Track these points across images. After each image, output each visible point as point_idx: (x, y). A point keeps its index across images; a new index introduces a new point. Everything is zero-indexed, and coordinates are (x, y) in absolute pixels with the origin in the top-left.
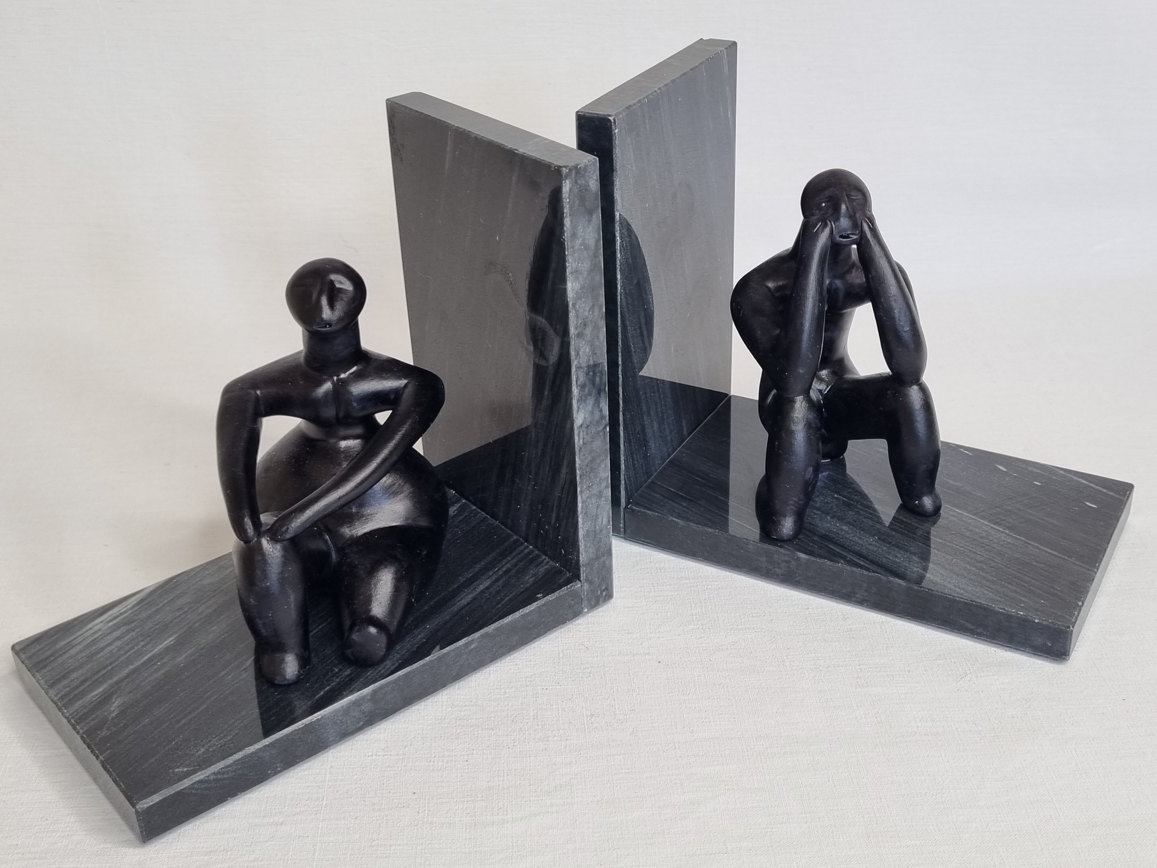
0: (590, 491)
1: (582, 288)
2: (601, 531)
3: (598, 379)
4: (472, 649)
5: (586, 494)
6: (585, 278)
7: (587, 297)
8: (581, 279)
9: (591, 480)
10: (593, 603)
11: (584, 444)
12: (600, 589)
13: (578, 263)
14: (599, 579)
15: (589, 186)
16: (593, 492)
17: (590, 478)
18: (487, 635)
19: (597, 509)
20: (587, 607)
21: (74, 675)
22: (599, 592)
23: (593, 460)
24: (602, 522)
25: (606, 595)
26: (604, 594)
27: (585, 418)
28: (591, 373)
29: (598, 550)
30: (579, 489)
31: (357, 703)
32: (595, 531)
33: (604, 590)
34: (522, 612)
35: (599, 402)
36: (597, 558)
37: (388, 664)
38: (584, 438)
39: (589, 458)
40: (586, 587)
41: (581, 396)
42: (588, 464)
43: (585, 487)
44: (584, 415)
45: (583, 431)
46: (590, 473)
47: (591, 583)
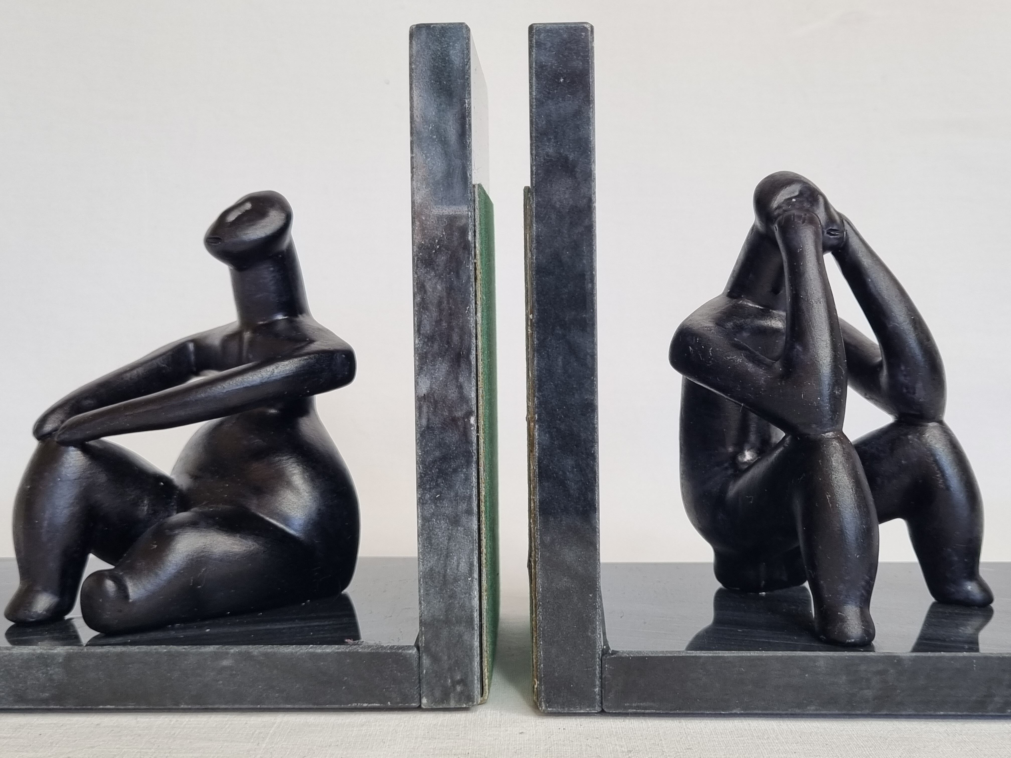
0: (436, 506)
2: (456, 580)
3: (456, 338)
10: (438, 694)
12: (452, 678)
14: (449, 658)
16: (443, 510)
17: (438, 485)
18: (248, 657)
19: (449, 540)
20: (427, 697)
22: (450, 681)
23: (444, 458)
24: (458, 566)
25: (462, 693)
26: (459, 688)
27: (431, 388)
28: (444, 324)
29: (449, 609)
32: (444, 576)
33: (459, 682)
34: (311, 648)
35: (457, 373)
36: (447, 622)
38: (432, 417)
39: (437, 454)
40: (426, 661)
41: (426, 353)
42: (434, 462)
43: (428, 496)
44: (428, 382)
45: (428, 407)
46: (438, 477)
47: (435, 659)
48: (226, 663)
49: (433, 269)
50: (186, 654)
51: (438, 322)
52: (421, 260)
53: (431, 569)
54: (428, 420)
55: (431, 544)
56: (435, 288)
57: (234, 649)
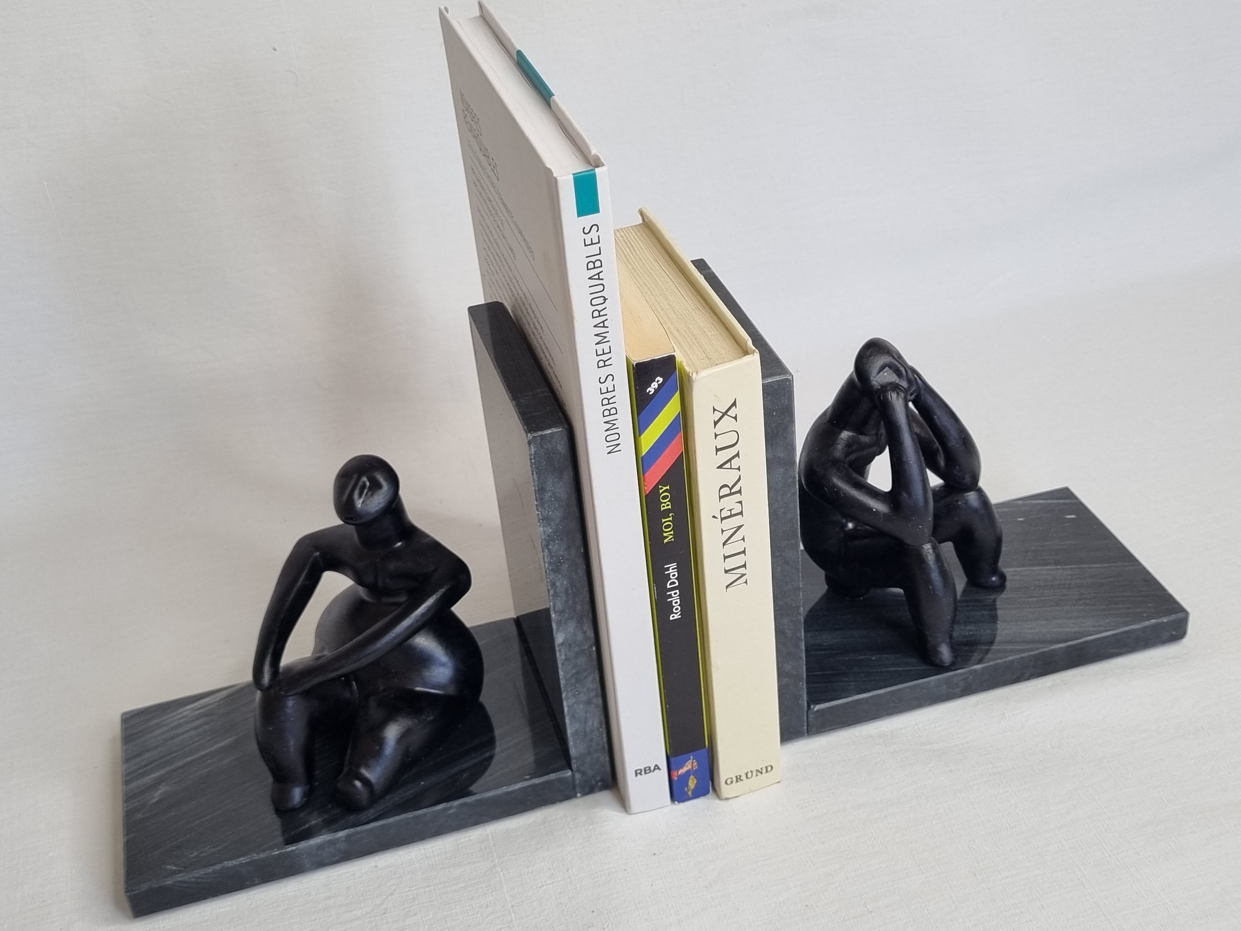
0: (576, 698)
1: (555, 532)
4: (451, 814)
5: (572, 701)
6: (558, 524)
7: (562, 539)
8: (553, 525)
9: (577, 689)
10: (587, 790)
11: (566, 659)
12: (595, 780)
13: (549, 512)
14: (592, 771)
15: (557, 449)
16: (580, 700)
18: (466, 804)
19: (586, 713)
20: (581, 793)
21: (147, 755)
22: (593, 782)
23: (578, 673)
25: (602, 786)
26: (599, 784)
27: (566, 638)
28: (571, 602)
29: (589, 747)
30: (564, 696)
31: (331, 843)
32: (585, 732)
33: (599, 782)
34: (505, 789)
36: (589, 753)
37: (371, 813)
38: (568, 653)
39: (574, 671)
40: (578, 776)
41: (560, 620)
42: (572, 676)
43: (570, 694)
44: (564, 635)
45: (565, 648)
46: (576, 683)
47: (583, 773)
48: (452, 811)
49: (560, 573)
50: (425, 815)
51: (567, 602)
52: (552, 571)
53: (576, 731)
54: (566, 655)
55: (575, 718)
56: (562, 584)
57: (456, 803)
